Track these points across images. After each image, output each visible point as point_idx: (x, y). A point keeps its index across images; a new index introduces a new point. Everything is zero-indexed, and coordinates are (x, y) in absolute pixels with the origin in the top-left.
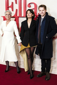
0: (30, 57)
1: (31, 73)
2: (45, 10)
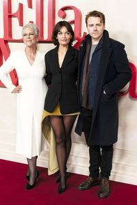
0: (60, 140)
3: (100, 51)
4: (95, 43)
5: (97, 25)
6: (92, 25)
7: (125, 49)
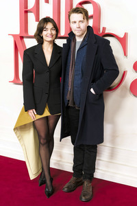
1: (48, 182)
2: (86, 20)
3: (85, 48)
4: (79, 40)
5: (80, 21)
6: (75, 22)
7: (111, 45)
